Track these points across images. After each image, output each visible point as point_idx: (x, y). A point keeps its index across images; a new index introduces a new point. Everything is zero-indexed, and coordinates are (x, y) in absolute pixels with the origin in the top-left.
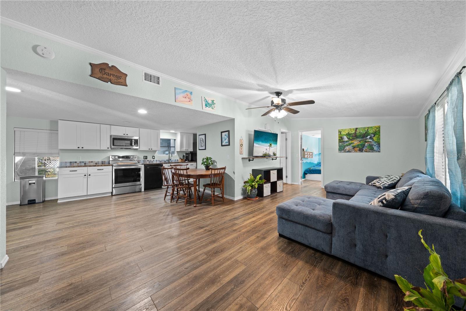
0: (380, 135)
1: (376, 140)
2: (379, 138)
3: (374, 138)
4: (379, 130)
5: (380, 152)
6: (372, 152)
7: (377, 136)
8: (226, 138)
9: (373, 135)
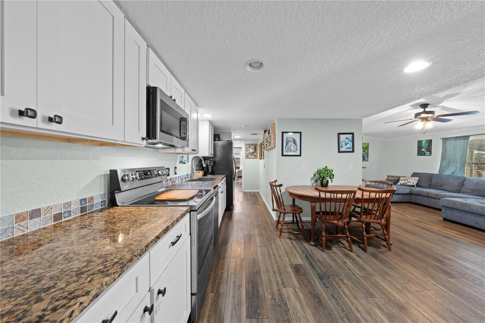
0: (368, 149)
1: (366, 153)
2: (368, 152)
3: (366, 151)
4: (368, 146)
5: (368, 161)
6: (364, 161)
7: (367, 150)
8: (347, 142)
9: (365, 149)
